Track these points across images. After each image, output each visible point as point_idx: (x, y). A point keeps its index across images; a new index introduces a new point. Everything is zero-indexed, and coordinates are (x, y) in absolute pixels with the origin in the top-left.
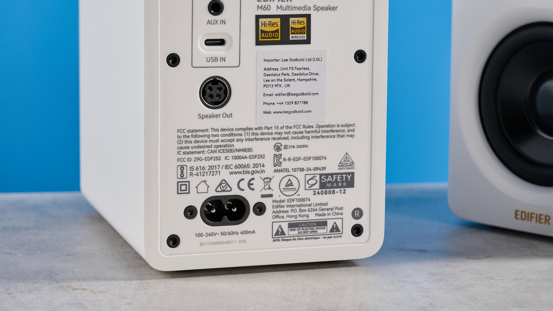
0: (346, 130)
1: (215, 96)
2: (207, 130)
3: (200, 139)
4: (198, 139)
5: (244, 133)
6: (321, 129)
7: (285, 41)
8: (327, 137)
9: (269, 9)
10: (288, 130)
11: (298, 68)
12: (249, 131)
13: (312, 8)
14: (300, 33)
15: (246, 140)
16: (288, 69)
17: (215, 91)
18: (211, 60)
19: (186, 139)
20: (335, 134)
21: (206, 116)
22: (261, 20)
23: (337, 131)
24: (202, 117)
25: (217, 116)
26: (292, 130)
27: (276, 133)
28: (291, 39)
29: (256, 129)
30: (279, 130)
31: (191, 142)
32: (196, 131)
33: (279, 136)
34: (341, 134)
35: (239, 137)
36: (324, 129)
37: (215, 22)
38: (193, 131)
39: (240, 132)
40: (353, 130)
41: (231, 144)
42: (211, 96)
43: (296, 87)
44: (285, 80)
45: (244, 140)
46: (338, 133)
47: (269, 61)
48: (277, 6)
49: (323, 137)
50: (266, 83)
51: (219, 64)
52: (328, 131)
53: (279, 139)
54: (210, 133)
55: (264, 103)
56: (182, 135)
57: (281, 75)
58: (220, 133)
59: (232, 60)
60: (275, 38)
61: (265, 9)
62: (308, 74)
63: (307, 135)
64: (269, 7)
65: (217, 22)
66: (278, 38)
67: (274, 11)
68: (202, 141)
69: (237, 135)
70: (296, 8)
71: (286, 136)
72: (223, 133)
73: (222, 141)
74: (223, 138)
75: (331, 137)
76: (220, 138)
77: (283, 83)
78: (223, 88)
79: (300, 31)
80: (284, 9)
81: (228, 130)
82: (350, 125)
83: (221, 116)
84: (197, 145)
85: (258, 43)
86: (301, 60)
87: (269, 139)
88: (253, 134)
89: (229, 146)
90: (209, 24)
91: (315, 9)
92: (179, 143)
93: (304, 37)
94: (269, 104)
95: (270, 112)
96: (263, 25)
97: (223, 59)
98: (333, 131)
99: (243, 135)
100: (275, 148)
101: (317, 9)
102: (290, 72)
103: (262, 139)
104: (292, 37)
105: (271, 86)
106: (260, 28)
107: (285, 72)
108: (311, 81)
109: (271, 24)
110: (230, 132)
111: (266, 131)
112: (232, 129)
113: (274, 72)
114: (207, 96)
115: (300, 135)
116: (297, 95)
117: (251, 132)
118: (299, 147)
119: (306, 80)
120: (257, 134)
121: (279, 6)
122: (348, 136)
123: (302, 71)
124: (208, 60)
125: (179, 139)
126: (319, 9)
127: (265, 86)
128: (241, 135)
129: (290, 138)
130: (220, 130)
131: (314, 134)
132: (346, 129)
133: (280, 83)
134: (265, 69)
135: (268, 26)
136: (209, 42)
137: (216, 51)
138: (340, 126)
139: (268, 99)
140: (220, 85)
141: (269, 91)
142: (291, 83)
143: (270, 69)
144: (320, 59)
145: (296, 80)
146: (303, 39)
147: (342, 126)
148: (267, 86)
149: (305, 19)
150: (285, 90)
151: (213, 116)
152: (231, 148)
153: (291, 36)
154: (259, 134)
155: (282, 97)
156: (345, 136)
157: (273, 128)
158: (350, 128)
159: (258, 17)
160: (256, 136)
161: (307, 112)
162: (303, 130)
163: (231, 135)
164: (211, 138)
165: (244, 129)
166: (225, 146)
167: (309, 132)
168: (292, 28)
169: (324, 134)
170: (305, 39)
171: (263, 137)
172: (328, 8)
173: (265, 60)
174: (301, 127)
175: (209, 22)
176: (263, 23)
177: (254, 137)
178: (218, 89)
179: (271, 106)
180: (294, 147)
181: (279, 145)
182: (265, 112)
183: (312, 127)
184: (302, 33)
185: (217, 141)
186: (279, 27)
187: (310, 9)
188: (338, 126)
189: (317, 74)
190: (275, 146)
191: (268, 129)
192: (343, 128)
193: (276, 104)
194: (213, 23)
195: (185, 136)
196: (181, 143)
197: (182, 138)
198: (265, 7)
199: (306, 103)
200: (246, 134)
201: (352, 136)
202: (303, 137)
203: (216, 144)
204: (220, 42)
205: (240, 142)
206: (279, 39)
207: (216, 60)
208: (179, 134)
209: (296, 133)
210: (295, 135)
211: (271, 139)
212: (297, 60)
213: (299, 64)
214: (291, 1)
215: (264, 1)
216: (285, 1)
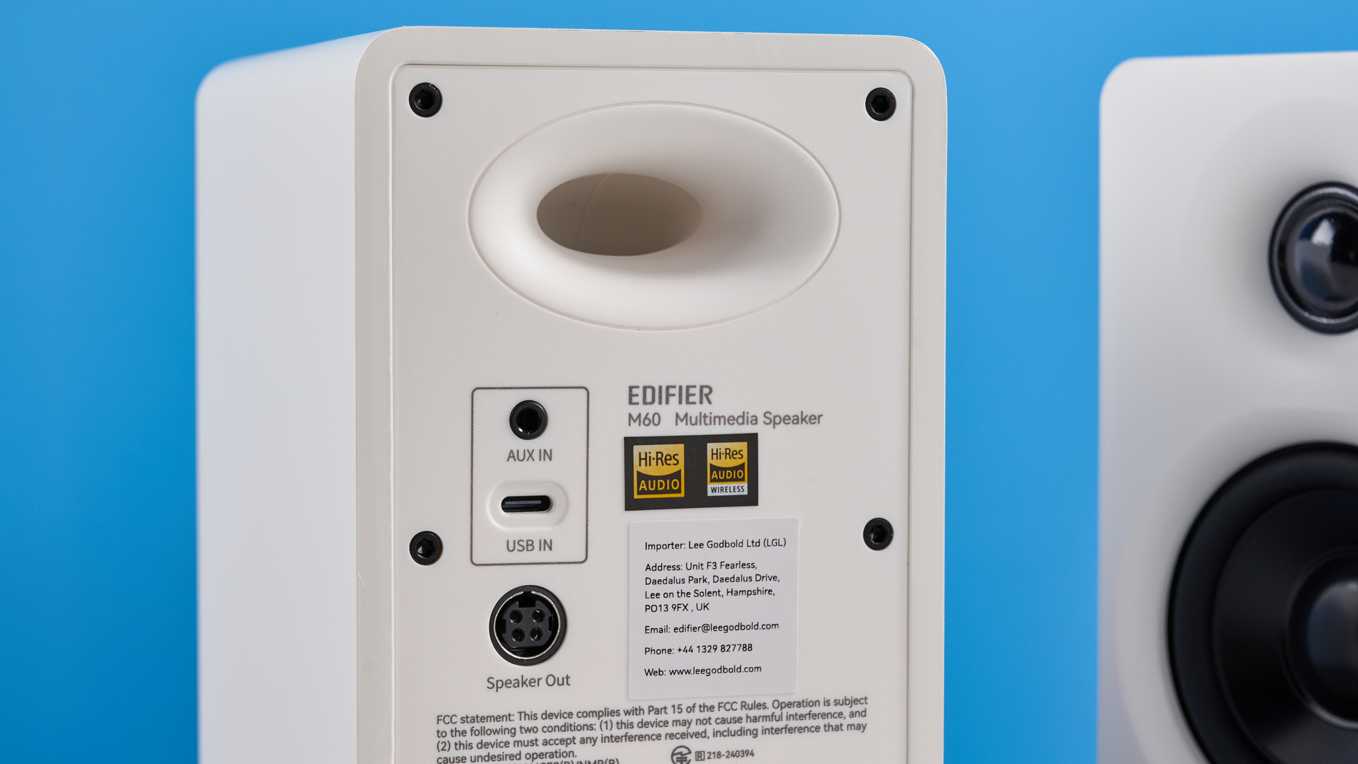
0: (846, 714)
1: (527, 633)
2: (508, 717)
3: (491, 739)
4: (486, 739)
5: (598, 722)
6: (786, 710)
7: (696, 498)
8: (801, 730)
9: (656, 422)
10: (706, 715)
11: (727, 565)
12: (610, 718)
13: (761, 419)
14: (732, 480)
15: (604, 739)
16: (705, 566)
17: (528, 623)
18: (518, 547)
19: (457, 739)
20: (820, 722)
21: (507, 683)
22: (637, 449)
23: (824, 715)
24: (496, 685)
25: (533, 682)
26: (715, 715)
27: (676, 722)
28: (710, 494)
29: (627, 713)
30: (685, 716)
31: (470, 746)
32: (483, 719)
33: (682, 729)
34: (834, 722)
35: (586, 734)
36: (793, 711)
37: (527, 455)
38: (474, 720)
39: (588, 721)
40: (863, 714)
41: (568, 750)
42: (519, 634)
43: (725, 610)
44: (697, 594)
45: (599, 740)
46: (826, 721)
47: (658, 547)
48: (677, 415)
49: (790, 730)
50: (651, 602)
51: (536, 555)
52: (802, 717)
53: (683, 736)
54: (516, 723)
55: (647, 650)
56: (448, 728)
57: (687, 581)
58: (540, 723)
59: (568, 546)
60: (672, 491)
61: (647, 422)
62: (754, 579)
63: (751, 726)
64: (656, 417)
65: (531, 455)
66: (679, 491)
67: (668, 428)
68: (497, 744)
69: (582, 728)
70: (722, 420)
71: (700, 728)
72: (548, 722)
73: (546, 743)
74: (548, 736)
75: (809, 729)
76: (541, 736)
77: (692, 601)
78: (548, 614)
79: (732, 474)
80: (693, 421)
81: (561, 715)
82: (856, 701)
83: (543, 682)
84: (483, 752)
85: (632, 504)
86: (735, 544)
87: (659, 737)
88: (621, 725)
89: (561, 755)
90: (511, 459)
91: (768, 421)
92: (440, 749)
93: (742, 488)
94: (659, 652)
95: (660, 672)
96: (643, 462)
97: (547, 545)
98: (814, 716)
99: (597, 727)
100: (675, 757)
101: (773, 421)
102: (709, 573)
103: (641, 738)
104: (714, 490)
105: (664, 608)
106: (636, 468)
107: (697, 574)
108: (759, 596)
109: (663, 459)
110: (565, 722)
111: (651, 717)
112: (570, 714)
113: (670, 574)
114: (508, 635)
115: (735, 727)
116: (726, 629)
117: (615, 719)
118: (733, 755)
119: (749, 593)
120: (631, 725)
121: (682, 416)
122: (850, 726)
123: (738, 572)
124: (511, 548)
125: (442, 739)
126: (777, 420)
127: (647, 608)
128: (591, 727)
129: (710, 733)
130: (539, 716)
131: (768, 725)
132: (846, 710)
133: (684, 600)
134: (648, 567)
135: (654, 462)
136: (513, 504)
137: (530, 524)
138: (832, 703)
139: (657, 641)
140: (539, 606)
141: (657, 619)
142: (714, 598)
143: (659, 568)
144: (782, 542)
145: (723, 592)
146: (740, 493)
147: (837, 703)
148: (654, 608)
149: (743, 446)
150: (698, 619)
151: (524, 683)
152: (568, 759)
153: (710, 486)
154: (635, 725)
155: (689, 634)
156: (844, 727)
157: (670, 710)
158: (856, 708)
159: (630, 443)
160: (626, 730)
161: (751, 669)
162: (742, 713)
163: (566, 727)
164: (519, 737)
165: (598, 714)
166: (552, 755)
167: (755, 720)
168: (713, 468)
169: (793, 724)
170: (746, 493)
171: (644, 731)
172: (800, 419)
173: (648, 546)
174: (738, 706)
175: (512, 455)
176: (643, 456)
177: (622, 732)
178: (536, 616)
179: (665, 655)
180: (719, 755)
181: (685, 751)
182: (648, 673)
183: (764, 706)
184: (737, 480)
185: (533, 743)
186: (681, 466)
187: (755, 420)
188: (827, 703)
189: (775, 578)
190: (673, 754)
191: (658, 712)
192: (839, 709)
193: (675, 651)
194: (521, 457)
195: (455, 732)
196: (447, 747)
197: (449, 738)
198: (646, 418)
199: (748, 648)
200: (604, 726)
201: (861, 727)
202: (742, 732)
203: (531, 750)
204: (539, 502)
205: (589, 745)
206: (682, 495)
207: (530, 548)
208: (442, 727)
209: (724, 721)
210: (722, 728)
211: (663, 736)
212: (724, 544)
213: (730, 555)
214: (710, 402)
215: (645, 403)
216: (694, 403)
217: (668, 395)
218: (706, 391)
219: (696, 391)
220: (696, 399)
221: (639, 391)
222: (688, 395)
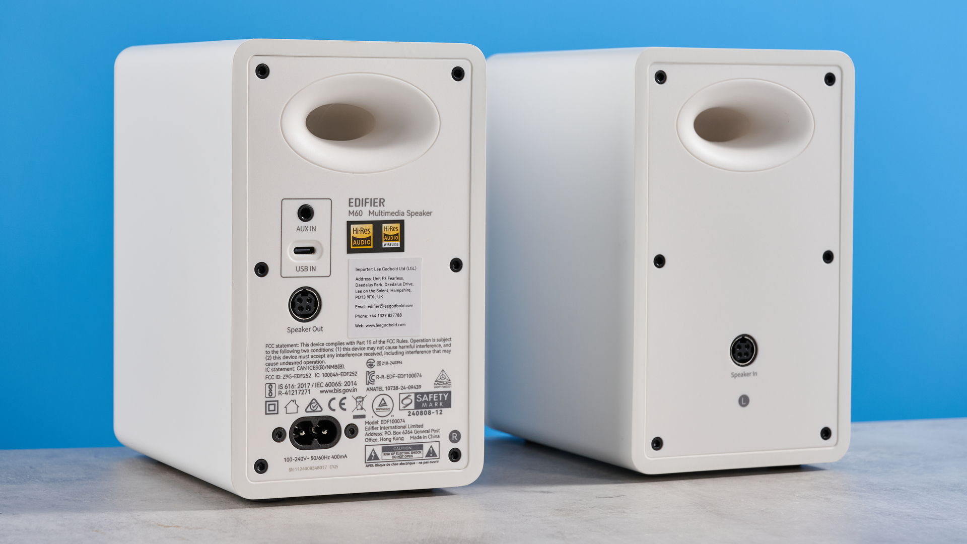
0: (442, 345)
1: (304, 308)
2: (296, 345)
3: (289, 355)
4: (287, 355)
5: (335, 348)
6: (416, 343)
7: (378, 248)
8: (422, 352)
9: (361, 214)
10: (381, 345)
11: (391, 278)
12: (340, 346)
13: (406, 213)
14: (393, 240)
15: (337, 356)
16: (381, 279)
17: (306, 303)
18: (301, 269)
19: (274, 355)
20: (431, 349)
21: (296, 330)
22: (352, 226)
23: (433, 346)
24: (291, 331)
25: (307, 330)
26: (386, 345)
27: (369, 348)
28: (384, 246)
29: (347, 344)
30: (372, 345)
31: (280, 358)
32: (286, 346)
33: (371, 351)
34: (437, 349)
35: (329, 353)
36: (419, 344)
37: (305, 229)
38: (281, 346)
39: (331, 347)
40: (450, 345)
41: (322, 360)
42: (301, 308)
43: (390, 298)
44: (378, 291)
45: (335, 356)
46: (433, 349)
47: (361, 270)
48: (370, 211)
49: (418, 352)
50: (358, 294)
51: (309, 273)
52: (423, 346)
53: (372, 354)
54: (300, 348)
55: (356, 316)
56: (270, 350)
57: (373, 285)
58: (310, 348)
59: (322, 270)
60: (367, 245)
61: (357, 214)
62: (402, 284)
63: (401, 350)
64: (361, 212)
65: (307, 229)
66: (370, 245)
67: (366, 218)
68: (292, 357)
69: (328, 350)
70: (389, 214)
71: (379, 351)
72: (313, 348)
73: (312, 357)
74: (313, 354)
75: (426, 352)
76: (310, 354)
77: (376, 294)
78: (313, 300)
79: (393, 238)
80: (377, 214)
81: (319, 344)
82: (446, 340)
83: (311, 330)
84: (286, 361)
85: (350, 251)
86: (394, 269)
87: (361, 355)
88: (345, 349)
89: (319, 362)
90: (298, 231)
91: (409, 214)
92: (267, 359)
93: (397, 244)
94: (361, 317)
95: (362, 326)
96: (355, 232)
97: (313, 269)
98: (428, 346)
99: (335, 350)
100: (368, 364)
101: (411, 214)
102: (383, 282)
103: (353, 355)
104: (385, 245)
105: (363, 297)
106: (352, 235)
107: (378, 282)
108: (405, 292)
109: (364, 231)
110: (321, 347)
111: (358, 346)
112: (323, 344)
113: (366, 282)
114: (296, 308)
115: (394, 351)
116: (390, 307)
117: (342, 347)
118: (393, 363)
119: (400, 291)
120: (349, 349)
121: (372, 212)
122: (444, 351)
123: (395, 281)
124: (298, 270)
125: (268, 355)
126: (413, 214)
127: (356, 297)
128: (332, 350)
129: (383, 353)
130: (310, 345)
131: (408, 350)
132: (442, 343)
133: (372, 294)
134: (357, 279)
135: (359, 232)
136: (299, 251)
137: (306, 259)
138: (436, 340)
139: (361, 312)
140: (310, 296)
141: (361, 302)
142: (384, 294)
143: (362, 279)
144: (415, 268)
145: (389, 290)
146: (397, 246)
147: (438, 340)
148: (359, 297)
149: (398, 225)
150: (378, 302)
151: (303, 330)
152: (322, 364)
153: (384, 243)
154: (351, 349)
155: (374, 309)
156: (441, 351)
157: (366, 343)
158: (447, 343)
159: (349, 223)
160: (347, 352)
161: (401, 325)
162: (397, 344)
163: (321, 350)
164: (301, 354)
165: (335, 344)
166: (315, 362)
167: (403, 347)
168: (385, 235)
169: (419, 349)
170: (399, 246)
171: (355, 352)
172: (422, 214)
173: (357, 270)
174: (395, 341)
175: (298, 229)
176: (355, 230)
177: (345, 352)
178: (308, 300)
179: (364, 318)
180: (387, 363)
181: (372, 361)
182: (357, 326)
183: (406, 341)
184: (395, 240)
185: (307, 357)
186: (371, 234)
187: (403, 214)
188: (434, 340)
189: (411, 284)
190: (367, 363)
191: (361, 343)
192: (439, 343)
193: (368, 316)
194: (302, 230)
195: (273, 352)
196: (270, 358)
197: (271, 354)
198: (356, 213)
199: (399, 315)
200: (337, 349)
201: (448, 351)
202: (397, 353)
203: (306, 360)
204: (309, 250)
205: (331, 358)
206: (372, 247)
207: (306, 270)
208: (268, 349)
209: (389, 348)
210: (388, 351)
211: (363, 354)
212: (390, 269)
213: (392, 274)
214: (384, 206)
215: (356, 206)
216: (377, 206)
217: (366, 203)
218: (382, 201)
219: (378, 201)
220: (377, 204)
221: (353, 201)
222: (374, 203)
